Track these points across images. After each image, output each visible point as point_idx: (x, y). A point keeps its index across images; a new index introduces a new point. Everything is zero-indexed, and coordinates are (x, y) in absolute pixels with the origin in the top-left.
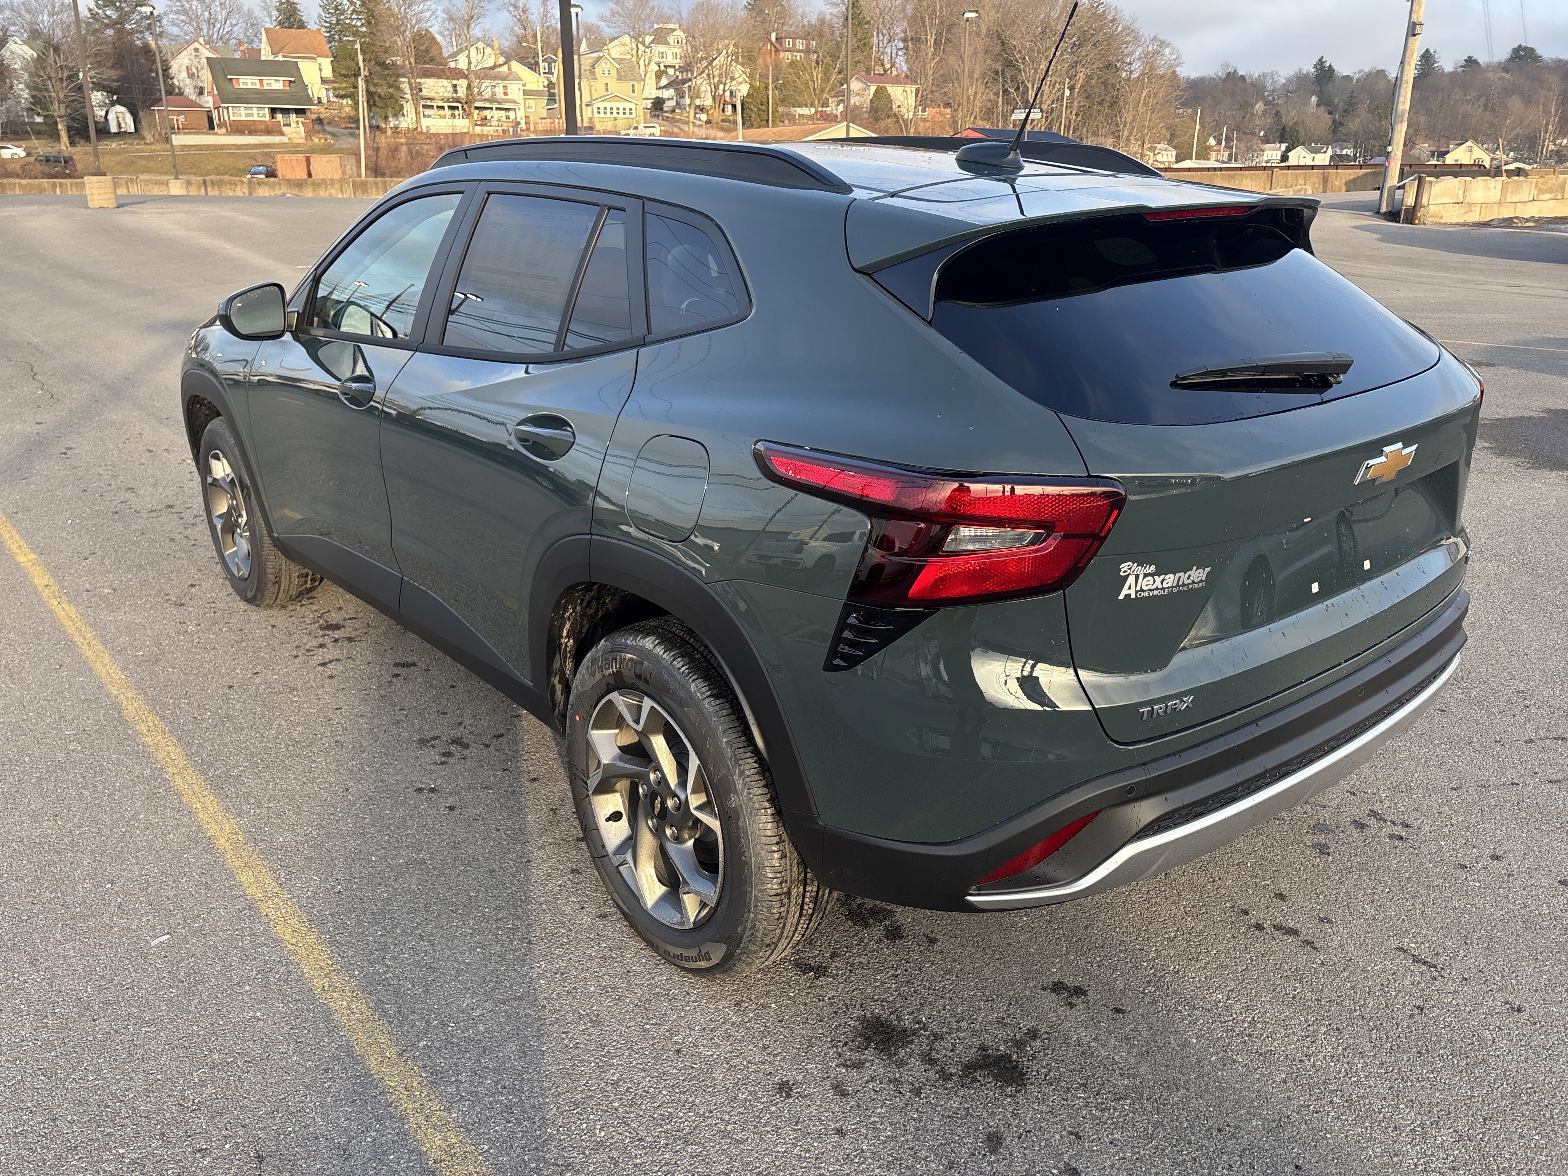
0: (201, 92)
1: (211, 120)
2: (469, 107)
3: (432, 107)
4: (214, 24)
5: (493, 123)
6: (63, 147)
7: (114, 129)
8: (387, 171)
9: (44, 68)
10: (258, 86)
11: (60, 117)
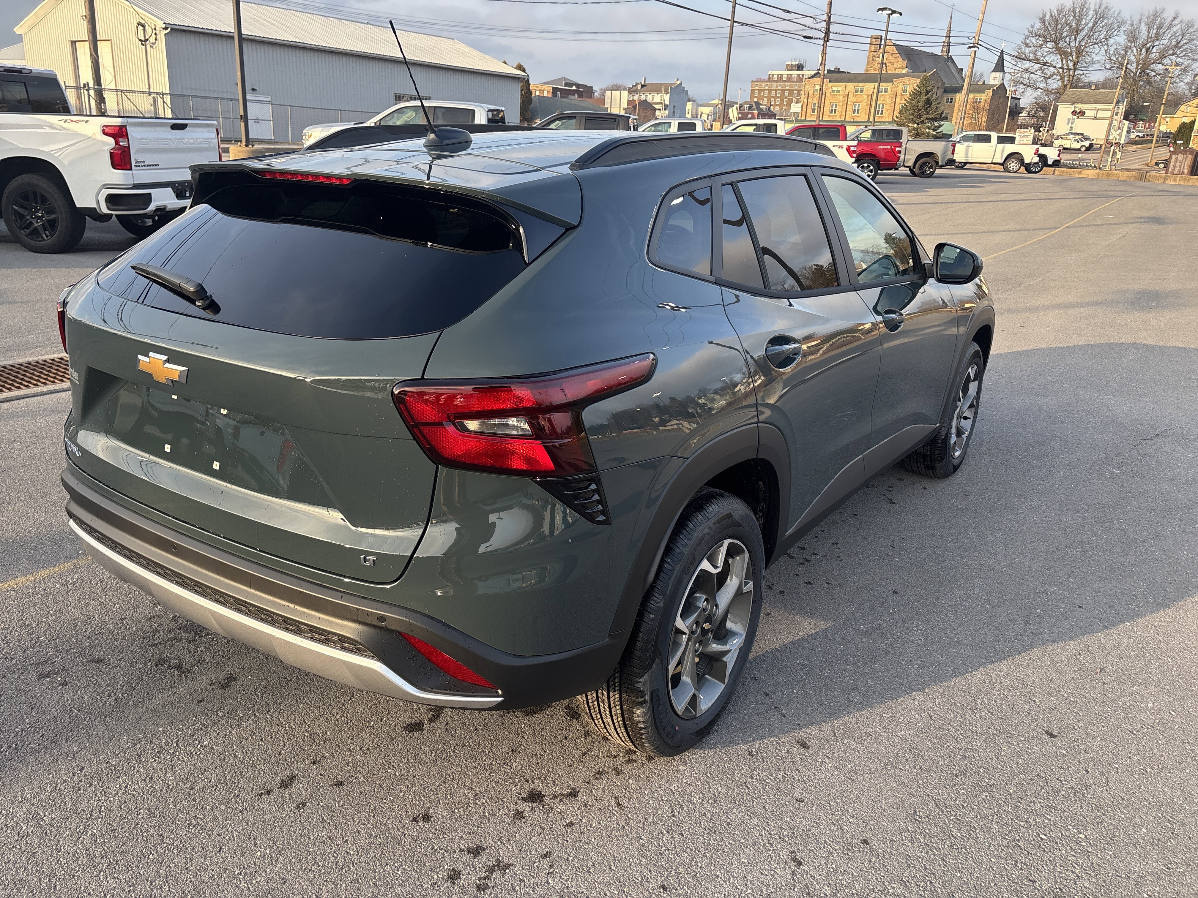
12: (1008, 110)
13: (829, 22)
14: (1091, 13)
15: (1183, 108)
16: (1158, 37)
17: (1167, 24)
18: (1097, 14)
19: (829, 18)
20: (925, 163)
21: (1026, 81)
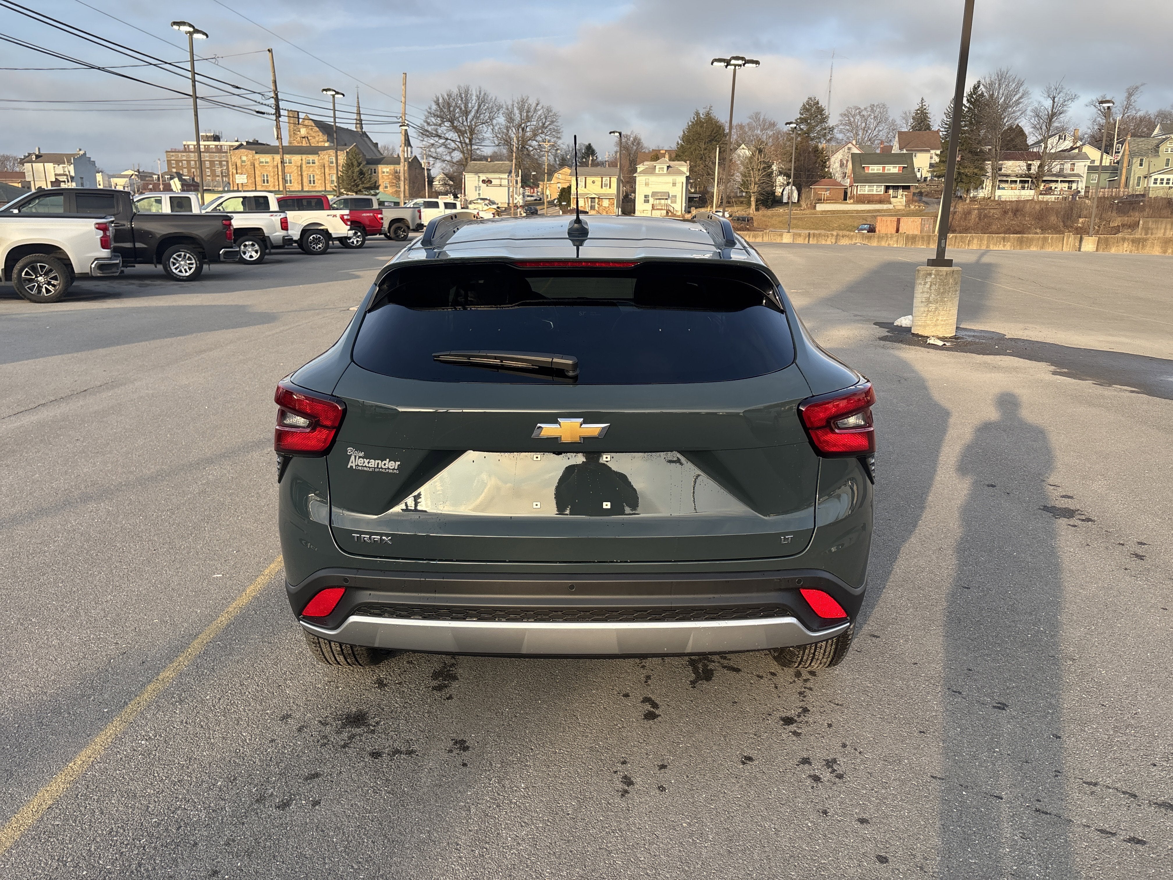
0: (844, 175)
1: (846, 193)
2: (1038, 181)
3: (1007, 181)
4: (867, 131)
5: (1056, 193)
6: (751, 212)
7: (785, 200)
8: (957, 229)
9: (751, 163)
10: (881, 171)
11: (753, 193)
12: (427, 180)
13: (277, 100)
14: (474, 97)
15: (556, 175)
16: (528, 119)
17: (532, 109)
18: (479, 99)
19: (277, 95)
20: (399, 228)
21: (434, 155)
